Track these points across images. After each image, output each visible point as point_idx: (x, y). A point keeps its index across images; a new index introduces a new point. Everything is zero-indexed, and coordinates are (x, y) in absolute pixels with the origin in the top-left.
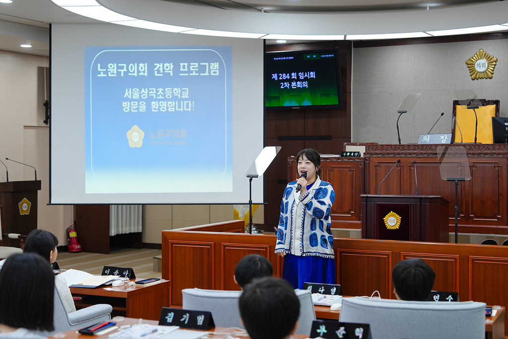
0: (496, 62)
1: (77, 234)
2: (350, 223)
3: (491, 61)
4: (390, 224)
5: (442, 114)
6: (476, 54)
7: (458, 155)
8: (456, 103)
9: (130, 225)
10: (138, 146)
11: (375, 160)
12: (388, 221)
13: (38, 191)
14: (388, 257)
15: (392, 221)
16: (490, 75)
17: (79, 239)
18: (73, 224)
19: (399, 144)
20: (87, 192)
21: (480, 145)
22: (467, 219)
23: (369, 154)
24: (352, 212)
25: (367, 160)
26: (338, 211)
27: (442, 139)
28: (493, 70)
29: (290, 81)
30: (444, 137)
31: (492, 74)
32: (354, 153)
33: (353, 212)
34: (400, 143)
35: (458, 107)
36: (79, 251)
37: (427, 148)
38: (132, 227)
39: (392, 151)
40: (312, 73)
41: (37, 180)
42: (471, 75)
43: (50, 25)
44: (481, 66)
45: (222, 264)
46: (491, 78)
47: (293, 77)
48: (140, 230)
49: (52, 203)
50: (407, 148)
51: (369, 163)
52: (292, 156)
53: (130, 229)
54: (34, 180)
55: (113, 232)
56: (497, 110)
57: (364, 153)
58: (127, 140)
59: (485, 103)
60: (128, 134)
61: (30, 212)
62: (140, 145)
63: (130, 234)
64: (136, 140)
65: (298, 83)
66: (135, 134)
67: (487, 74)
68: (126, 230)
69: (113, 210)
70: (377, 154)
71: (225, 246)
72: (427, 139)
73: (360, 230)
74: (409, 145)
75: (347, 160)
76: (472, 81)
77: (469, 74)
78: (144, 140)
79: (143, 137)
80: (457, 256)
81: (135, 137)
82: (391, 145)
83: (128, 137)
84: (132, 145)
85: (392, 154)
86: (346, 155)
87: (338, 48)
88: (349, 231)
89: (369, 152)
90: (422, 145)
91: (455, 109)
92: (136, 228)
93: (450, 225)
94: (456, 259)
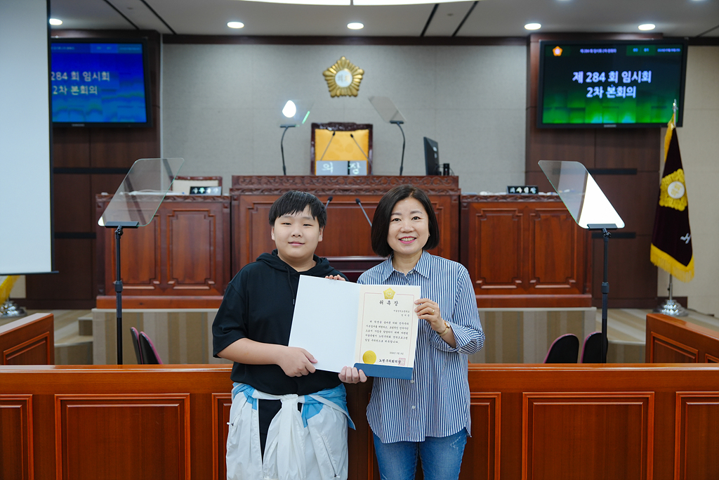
0: (362, 74)
3: (356, 73)
6: (337, 63)
8: (315, 126)
16: (355, 92)
28: (358, 86)
29: (69, 83)
31: (358, 90)
35: (317, 131)
40: (104, 74)
42: (330, 91)
44: (345, 79)
46: (356, 96)
47: (74, 78)
56: (370, 137)
65: (83, 87)
67: (351, 90)
76: (331, 99)
77: (328, 89)
87: (147, 38)
91: (313, 134)
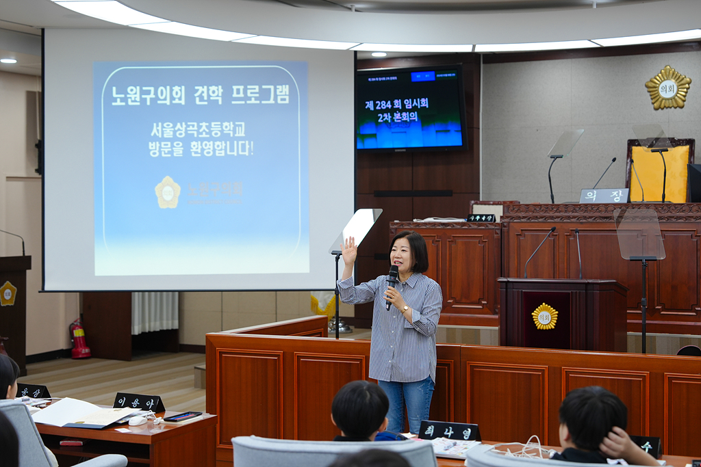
0: (689, 84)
1: (85, 332)
2: (480, 319)
3: (682, 82)
4: (541, 321)
5: (614, 160)
6: (661, 73)
7: (638, 220)
8: (632, 143)
9: (161, 319)
10: (171, 207)
11: (516, 227)
12: (539, 317)
13: (28, 271)
14: (543, 374)
15: (545, 317)
16: (681, 103)
17: (87, 340)
18: (79, 317)
19: (551, 203)
20: (98, 273)
21: (670, 205)
22: (652, 312)
23: (507, 217)
24: (483, 302)
25: (505, 227)
26: (464, 300)
27: (615, 196)
28: (684, 96)
30: (618, 194)
31: (684, 101)
32: (487, 216)
33: (485, 302)
34: (553, 202)
35: (634, 149)
36: (87, 357)
37: (592, 209)
38: (165, 322)
39: (542, 214)
40: (423, 100)
41: (26, 255)
42: (653, 103)
43: (43, 30)
44: (668, 89)
45: (295, 384)
46: (681, 107)
47: (396, 106)
48: (176, 326)
49: (46, 289)
50: (564, 209)
51: (508, 232)
52: (396, 221)
53: (161, 324)
54: (22, 255)
55: (137, 330)
56: (691, 153)
57: (501, 217)
58: (156, 198)
59: (675, 143)
60: (157, 188)
61: (15, 302)
62: (174, 206)
63: (162, 331)
64: (168, 198)
66: (168, 189)
67: (676, 101)
68: (155, 326)
69: (136, 299)
70: (519, 218)
71: (299, 357)
72: (593, 195)
73: (497, 328)
74: (566, 206)
75: (476, 227)
76: (655, 112)
77: (651, 101)
78: (180, 198)
79: (178, 194)
80: (646, 373)
81: (168, 193)
82: (541, 205)
83: (157, 194)
84: (162, 206)
85: (542, 217)
86: (475, 220)
87: (462, 63)
88: (479, 330)
89: (508, 214)
90: (586, 205)
91: (630, 152)
92: (170, 323)
93: (628, 321)
94: (644, 377)
